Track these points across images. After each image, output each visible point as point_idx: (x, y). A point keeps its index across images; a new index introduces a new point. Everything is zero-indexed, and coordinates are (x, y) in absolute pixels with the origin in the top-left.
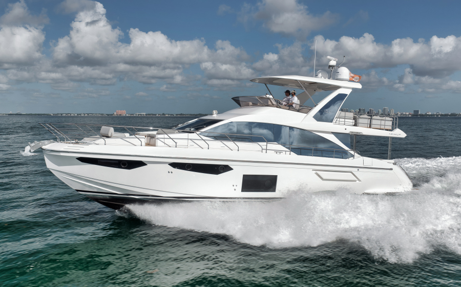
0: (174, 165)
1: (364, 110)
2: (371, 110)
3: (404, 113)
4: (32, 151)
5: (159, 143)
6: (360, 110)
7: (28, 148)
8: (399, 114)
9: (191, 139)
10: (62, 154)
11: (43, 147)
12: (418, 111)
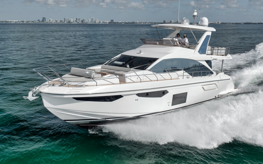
0: (139, 95)
1: (79, 19)
2: (83, 19)
3: (105, 22)
4: (34, 95)
5: (127, 80)
6: (76, 19)
7: (30, 93)
8: (102, 22)
9: (145, 75)
10: (65, 96)
11: (42, 91)
12: (113, 20)
